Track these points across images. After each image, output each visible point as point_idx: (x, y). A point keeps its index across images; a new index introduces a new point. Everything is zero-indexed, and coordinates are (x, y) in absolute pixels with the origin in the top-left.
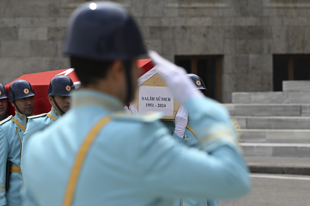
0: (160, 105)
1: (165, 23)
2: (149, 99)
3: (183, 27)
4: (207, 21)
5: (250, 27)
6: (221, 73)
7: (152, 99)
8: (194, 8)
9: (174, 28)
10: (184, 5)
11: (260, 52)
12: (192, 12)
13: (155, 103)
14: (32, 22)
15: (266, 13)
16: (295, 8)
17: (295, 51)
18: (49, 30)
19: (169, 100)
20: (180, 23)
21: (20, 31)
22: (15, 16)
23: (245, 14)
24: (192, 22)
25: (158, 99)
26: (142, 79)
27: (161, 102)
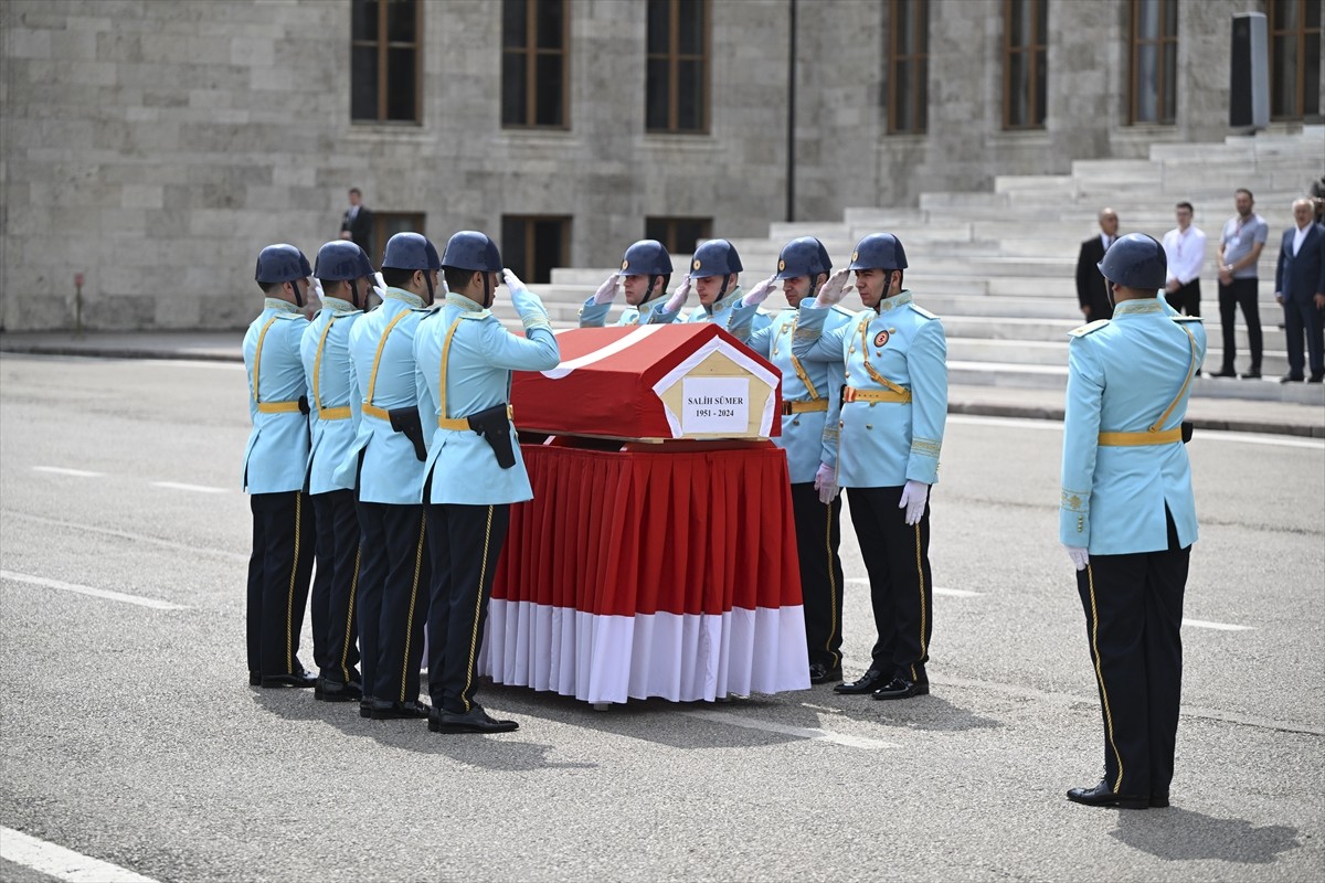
0: (723, 413)
1: (488, 166)
2: (702, 401)
3: (516, 175)
4: (550, 166)
5: (613, 176)
6: (569, 240)
7: (709, 401)
8: (533, 147)
9: (502, 175)
10: (518, 142)
11: (627, 213)
12: (529, 152)
13: (715, 408)
14: (294, 160)
15: (637, 157)
16: (681, 151)
17: (678, 213)
18: (319, 172)
19: (740, 401)
20: (510, 167)
21: (276, 173)
22: (269, 150)
23: (606, 157)
24: (529, 167)
25: (719, 401)
26: (688, 363)
27: (726, 407)
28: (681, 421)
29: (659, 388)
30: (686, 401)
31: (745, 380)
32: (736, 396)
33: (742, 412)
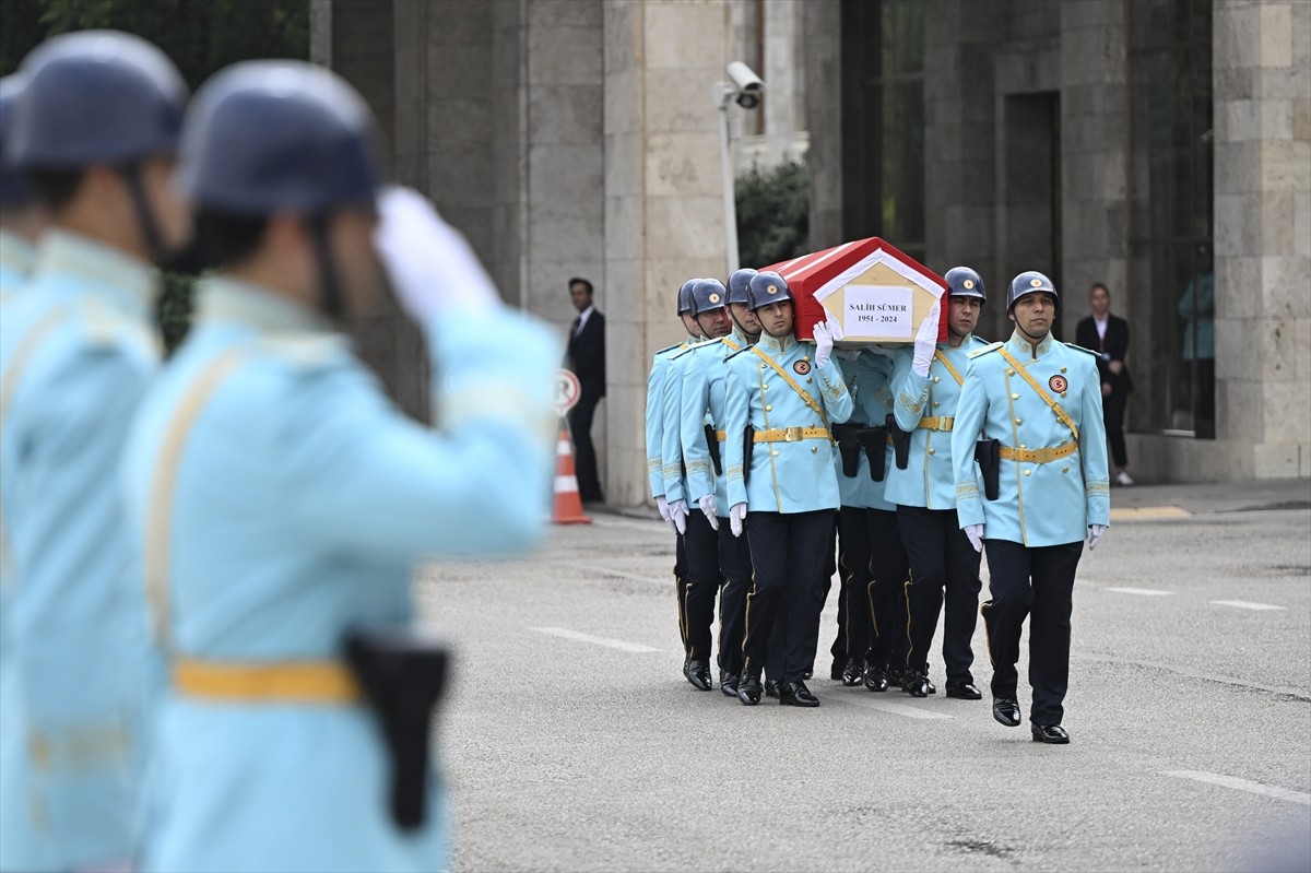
0: (886, 319)
2: (865, 307)
7: (871, 308)
13: (877, 314)
19: (903, 309)
25: (882, 308)
26: (851, 273)
27: (888, 313)
28: (842, 324)
29: (820, 295)
30: (847, 307)
31: (910, 289)
32: (899, 304)
33: (905, 318)
